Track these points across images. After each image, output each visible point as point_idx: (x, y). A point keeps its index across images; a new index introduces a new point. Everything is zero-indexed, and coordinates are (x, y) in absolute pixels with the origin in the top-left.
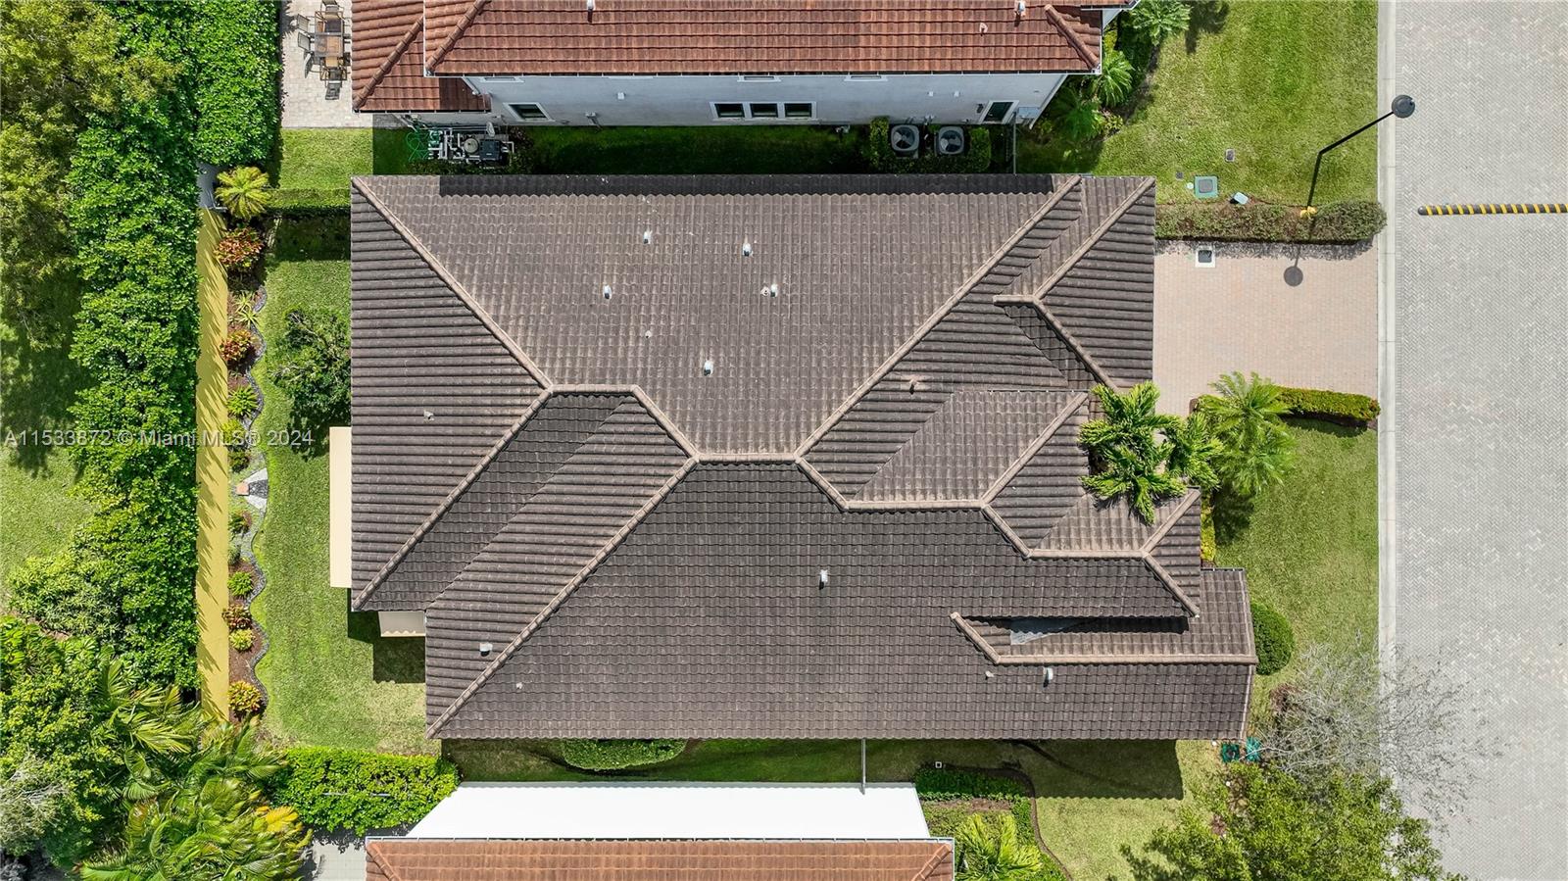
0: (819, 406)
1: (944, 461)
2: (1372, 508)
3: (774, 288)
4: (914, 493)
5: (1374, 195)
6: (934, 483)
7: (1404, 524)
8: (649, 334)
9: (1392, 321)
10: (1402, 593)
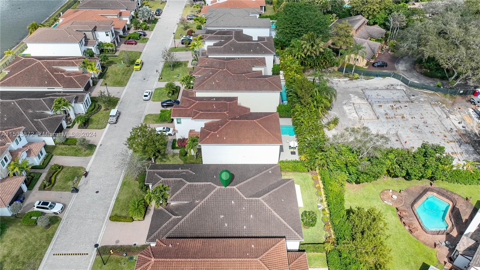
0: (214, 196)
1: (194, 190)
2: (115, 205)
3: (221, 217)
4: (199, 185)
5: (96, 257)
6: (196, 187)
7: (110, 203)
8: (244, 208)
9: (101, 235)
10: (114, 193)
